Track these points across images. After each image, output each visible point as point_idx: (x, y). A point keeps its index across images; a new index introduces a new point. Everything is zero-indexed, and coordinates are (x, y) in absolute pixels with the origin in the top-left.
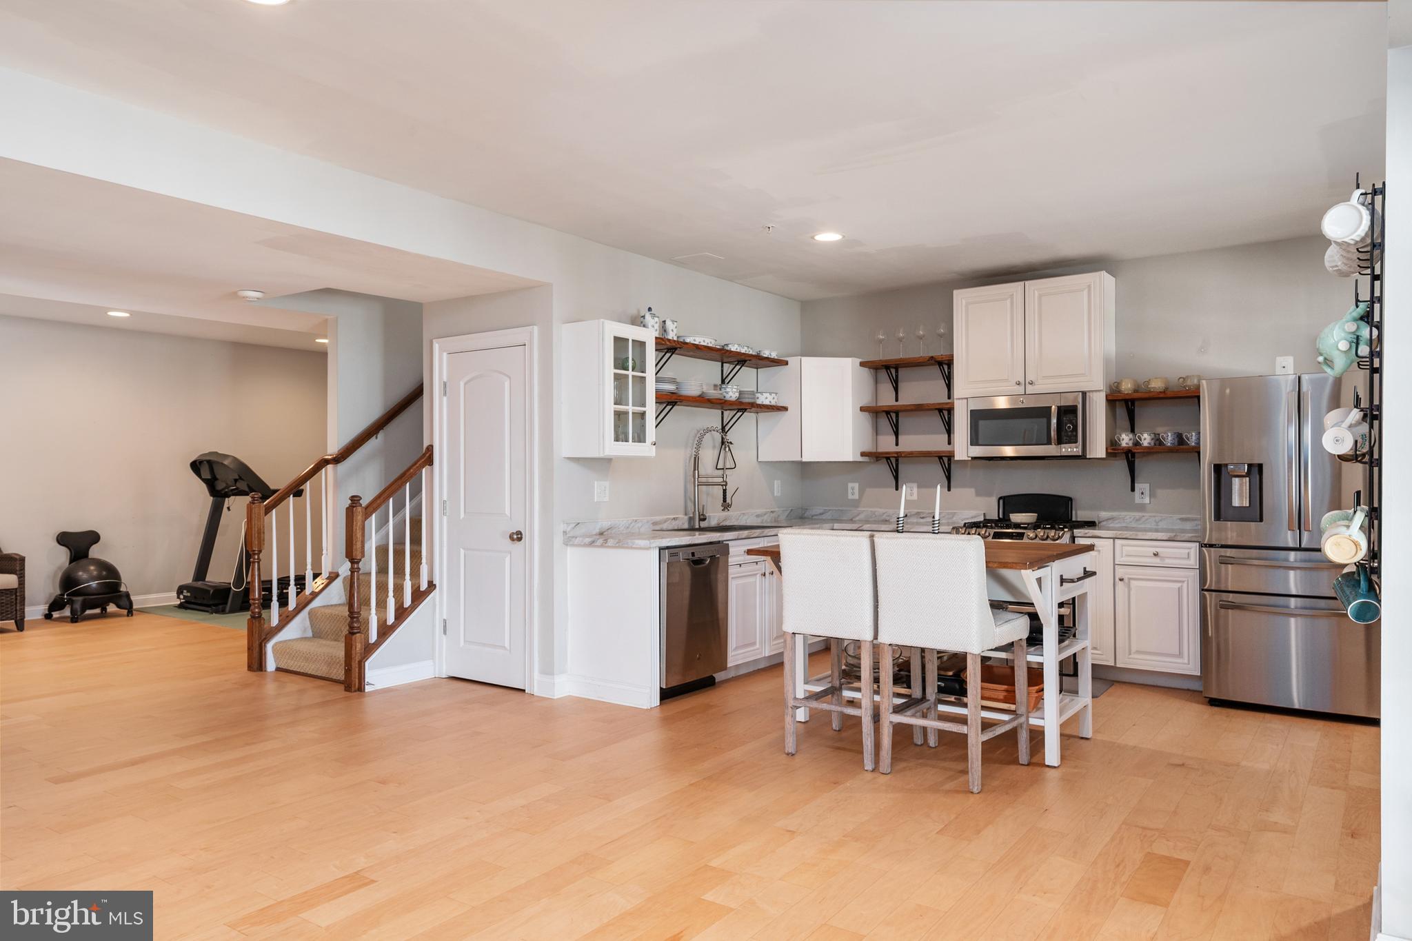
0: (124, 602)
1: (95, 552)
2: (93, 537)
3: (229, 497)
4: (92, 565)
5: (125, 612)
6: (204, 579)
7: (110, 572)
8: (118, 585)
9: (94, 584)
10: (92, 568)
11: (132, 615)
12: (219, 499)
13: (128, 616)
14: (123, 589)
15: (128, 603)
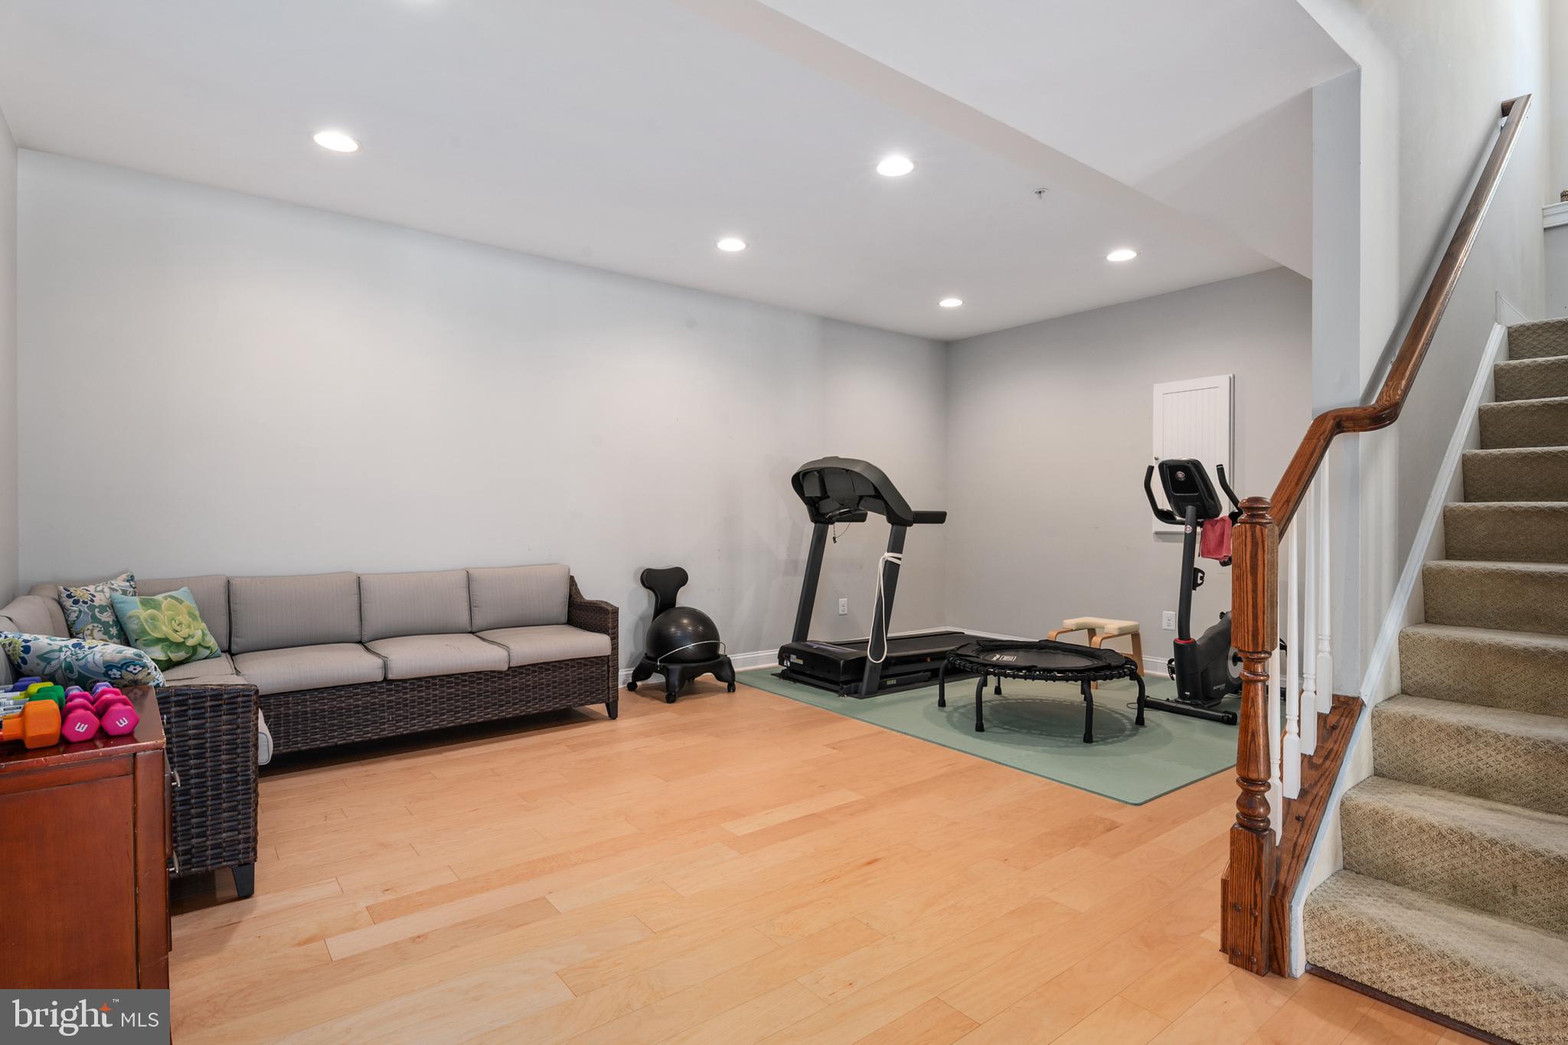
0: (726, 673)
1: (685, 598)
2: (679, 577)
3: (833, 523)
4: (685, 617)
5: (725, 685)
6: (805, 639)
7: (705, 627)
8: (716, 646)
9: (691, 646)
10: (685, 621)
11: (734, 691)
12: (822, 525)
13: (729, 691)
14: (721, 652)
15: (729, 673)
